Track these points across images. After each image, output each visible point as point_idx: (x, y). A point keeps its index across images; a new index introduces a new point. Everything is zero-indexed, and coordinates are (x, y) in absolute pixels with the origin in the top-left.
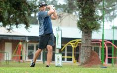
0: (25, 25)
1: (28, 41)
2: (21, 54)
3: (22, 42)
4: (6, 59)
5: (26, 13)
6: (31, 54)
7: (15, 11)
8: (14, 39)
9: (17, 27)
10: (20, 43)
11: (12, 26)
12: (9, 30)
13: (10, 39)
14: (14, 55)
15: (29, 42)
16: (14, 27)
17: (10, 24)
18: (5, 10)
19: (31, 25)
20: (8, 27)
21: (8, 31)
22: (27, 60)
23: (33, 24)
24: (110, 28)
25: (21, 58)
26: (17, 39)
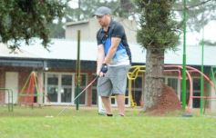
0: (42, 40)
1: (47, 69)
2: (36, 92)
3: (36, 70)
4: (7, 102)
5: (43, 17)
6: (53, 92)
7: (23, 13)
8: (22, 65)
9: (27, 43)
10: (34, 73)
11: (18, 42)
12: (13, 48)
13: (14, 65)
14: (21, 95)
15: (49, 70)
16: (22, 42)
17: (14, 37)
18: (5, 12)
19: (53, 40)
20: (11, 43)
21: (10, 50)
22: (46, 103)
23: (56, 37)
24: (198, 43)
25: (35, 100)
26: (27, 65)
